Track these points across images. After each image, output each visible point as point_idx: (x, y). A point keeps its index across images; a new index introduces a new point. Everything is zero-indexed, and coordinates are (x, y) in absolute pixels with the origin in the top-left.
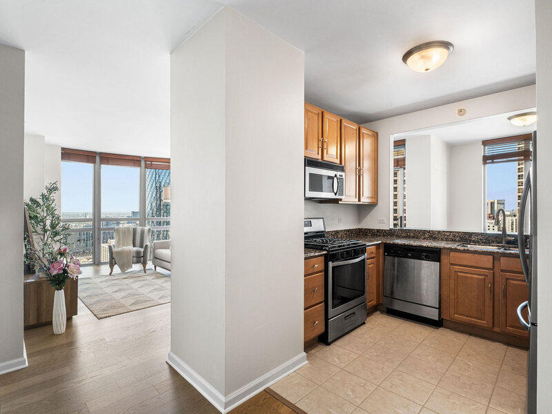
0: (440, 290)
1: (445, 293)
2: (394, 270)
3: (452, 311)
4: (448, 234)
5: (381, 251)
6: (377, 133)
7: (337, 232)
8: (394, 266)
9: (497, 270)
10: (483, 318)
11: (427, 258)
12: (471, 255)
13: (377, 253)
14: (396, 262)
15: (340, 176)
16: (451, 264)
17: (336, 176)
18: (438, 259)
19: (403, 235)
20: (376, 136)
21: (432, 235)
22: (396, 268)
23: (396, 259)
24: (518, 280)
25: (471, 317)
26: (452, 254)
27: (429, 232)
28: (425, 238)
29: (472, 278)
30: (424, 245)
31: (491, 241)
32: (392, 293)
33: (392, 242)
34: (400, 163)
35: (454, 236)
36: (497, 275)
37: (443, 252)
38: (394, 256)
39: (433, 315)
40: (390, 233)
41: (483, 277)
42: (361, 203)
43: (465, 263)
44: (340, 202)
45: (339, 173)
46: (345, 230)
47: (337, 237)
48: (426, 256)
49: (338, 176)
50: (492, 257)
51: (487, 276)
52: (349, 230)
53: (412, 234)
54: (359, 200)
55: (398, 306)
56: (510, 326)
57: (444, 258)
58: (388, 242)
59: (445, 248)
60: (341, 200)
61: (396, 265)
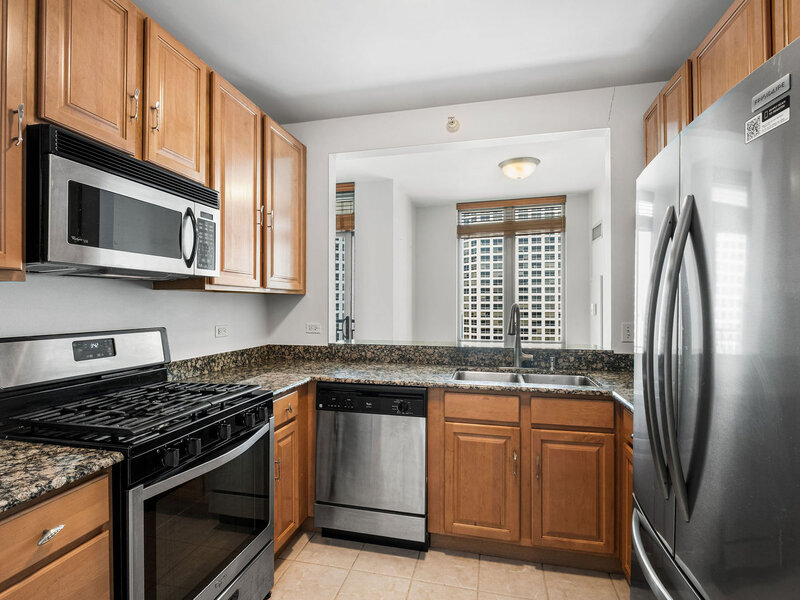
0: (427, 475)
1: (435, 480)
2: (337, 440)
3: (449, 516)
4: (431, 351)
5: (311, 398)
6: (305, 148)
7: (210, 360)
8: (336, 432)
9: (526, 425)
10: (503, 524)
11: (404, 410)
12: (481, 397)
13: (302, 405)
14: (341, 423)
15: (203, 214)
16: (448, 419)
17: (189, 213)
18: (422, 412)
19: (355, 356)
20: (302, 151)
21: (405, 356)
22: (340, 436)
23: (341, 416)
24: (560, 442)
25: (482, 524)
26: (449, 397)
27: (399, 349)
28: (391, 362)
29: (484, 444)
30: (397, 381)
31: (497, 362)
32: (332, 491)
33: (332, 380)
34: (346, 224)
35: (441, 355)
36: (525, 435)
37: (431, 394)
38: (336, 410)
39: (415, 531)
40: (330, 354)
41: (502, 441)
42: (267, 291)
43: (471, 414)
44: (208, 287)
45: (198, 209)
46: (232, 353)
47: (211, 371)
48: (400, 407)
49: (197, 216)
50: (517, 399)
51: (510, 438)
52: (243, 353)
53: (369, 355)
54: (263, 284)
55: (344, 521)
56: (548, 534)
57: (433, 406)
58: (325, 377)
59: (436, 387)
60: (210, 280)
61: (341, 429)
